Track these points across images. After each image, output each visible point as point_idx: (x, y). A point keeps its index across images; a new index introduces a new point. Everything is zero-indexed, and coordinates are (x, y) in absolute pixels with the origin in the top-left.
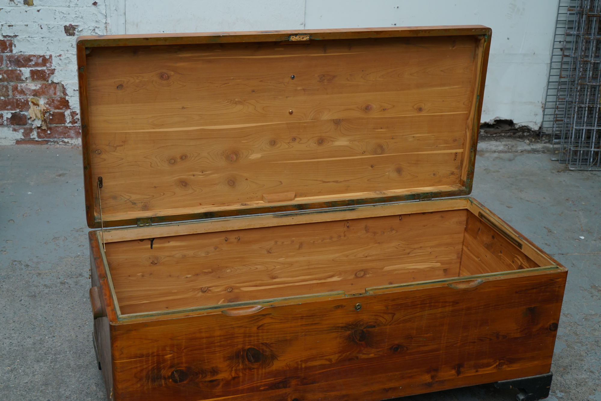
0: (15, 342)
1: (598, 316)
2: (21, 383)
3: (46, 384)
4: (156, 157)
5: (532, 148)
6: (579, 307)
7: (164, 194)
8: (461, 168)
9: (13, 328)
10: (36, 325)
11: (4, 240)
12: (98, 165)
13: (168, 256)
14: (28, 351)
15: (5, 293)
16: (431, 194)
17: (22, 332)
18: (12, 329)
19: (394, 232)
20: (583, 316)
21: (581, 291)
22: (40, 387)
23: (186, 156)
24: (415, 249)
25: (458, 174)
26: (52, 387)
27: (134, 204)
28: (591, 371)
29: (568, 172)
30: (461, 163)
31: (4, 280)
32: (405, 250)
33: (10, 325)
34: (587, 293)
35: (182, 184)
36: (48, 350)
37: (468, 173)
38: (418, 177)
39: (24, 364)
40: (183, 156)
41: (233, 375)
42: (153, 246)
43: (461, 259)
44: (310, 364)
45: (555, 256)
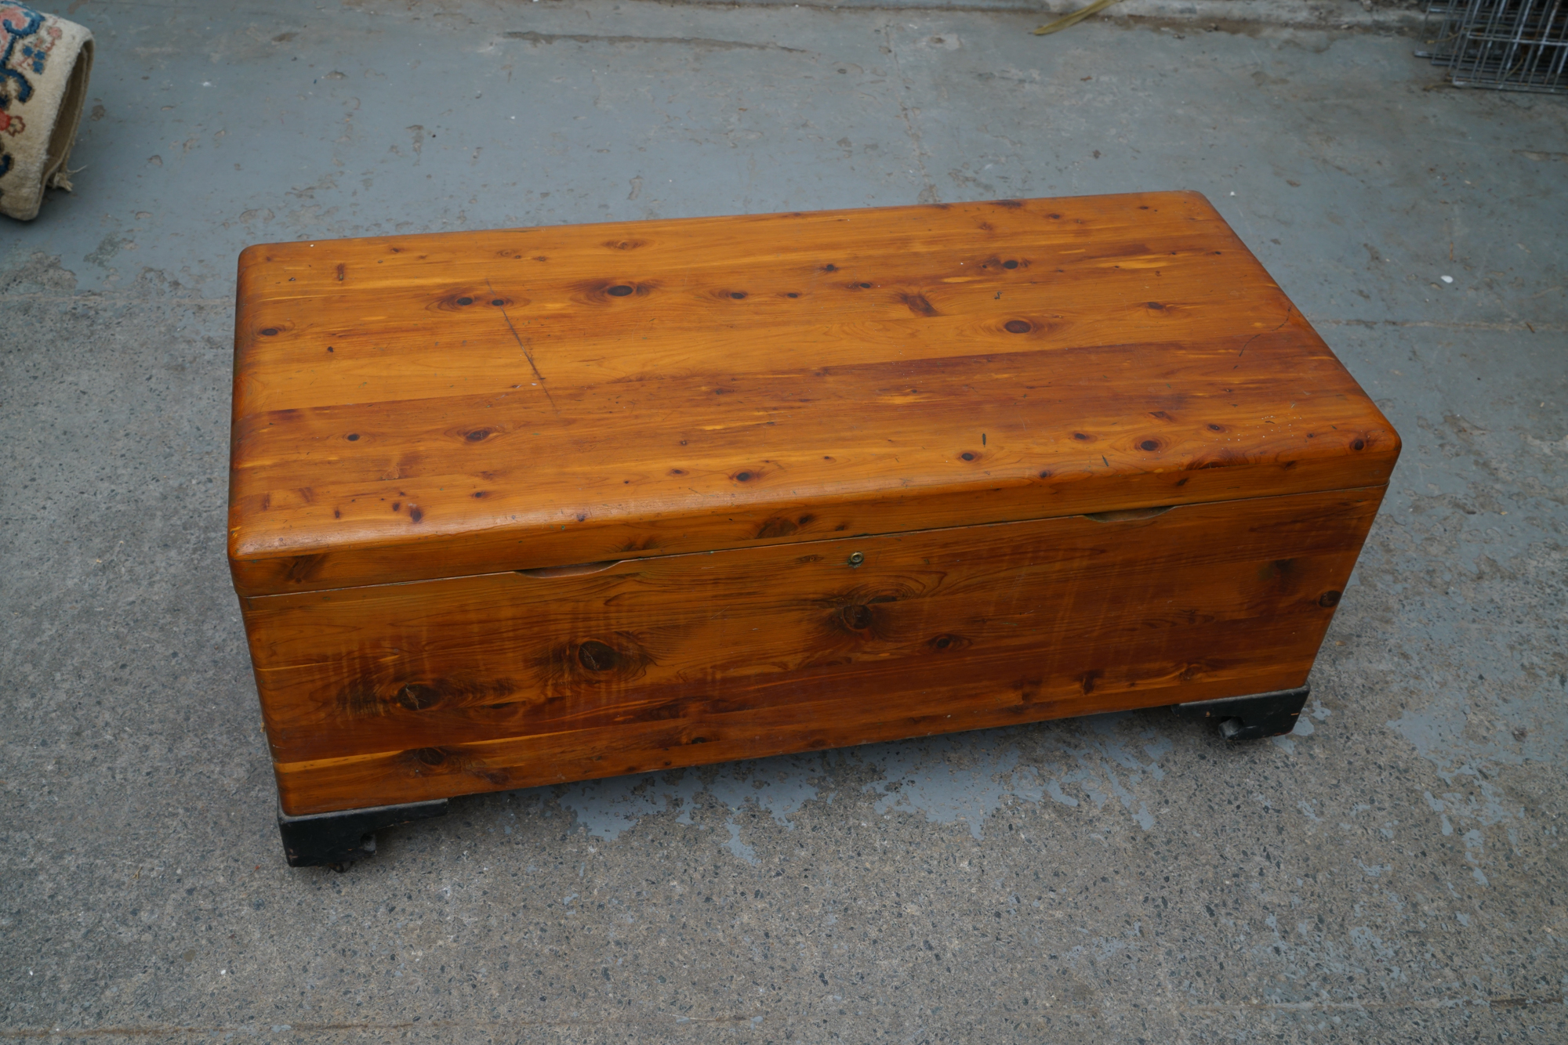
0: (122, 490)
1: (1446, 501)
2: (119, 604)
3: (174, 610)
5: (1374, 21)
6: (1407, 473)
9: (123, 452)
10: (175, 447)
11: (133, 212)
14: (147, 518)
15: (117, 354)
17: (141, 464)
18: (119, 454)
20: (1412, 498)
21: (1419, 430)
22: (161, 616)
26: (188, 619)
28: (1402, 654)
29: (1447, 90)
31: (120, 320)
33: (117, 443)
34: (1433, 436)
36: (191, 517)
39: (133, 551)
41: (550, 694)
44: (733, 672)
45: (1375, 326)
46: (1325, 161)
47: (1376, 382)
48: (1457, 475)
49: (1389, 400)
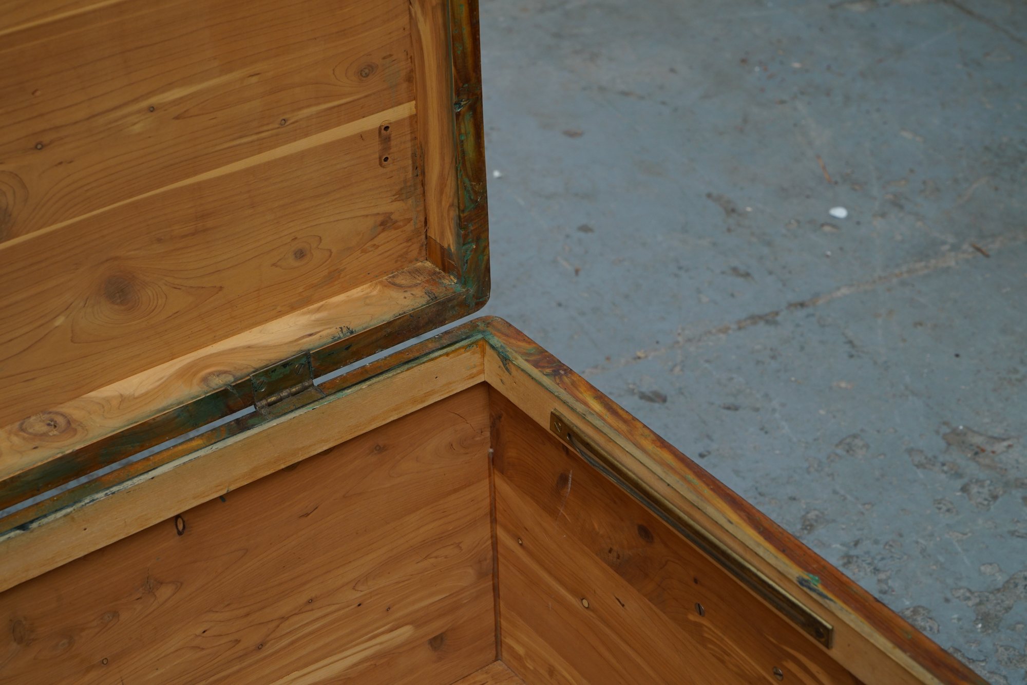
6: (941, 559)
8: (419, 190)
16: (303, 361)
19: (165, 592)
20: (970, 603)
21: (920, 474)
24: (288, 618)
25: (409, 220)
30: (415, 168)
32: (237, 641)
34: (943, 476)
37: (459, 217)
38: (221, 288)
43: (495, 575)
45: (779, 318)
46: (602, 89)
47: (822, 412)
48: (1012, 533)
49: (855, 436)
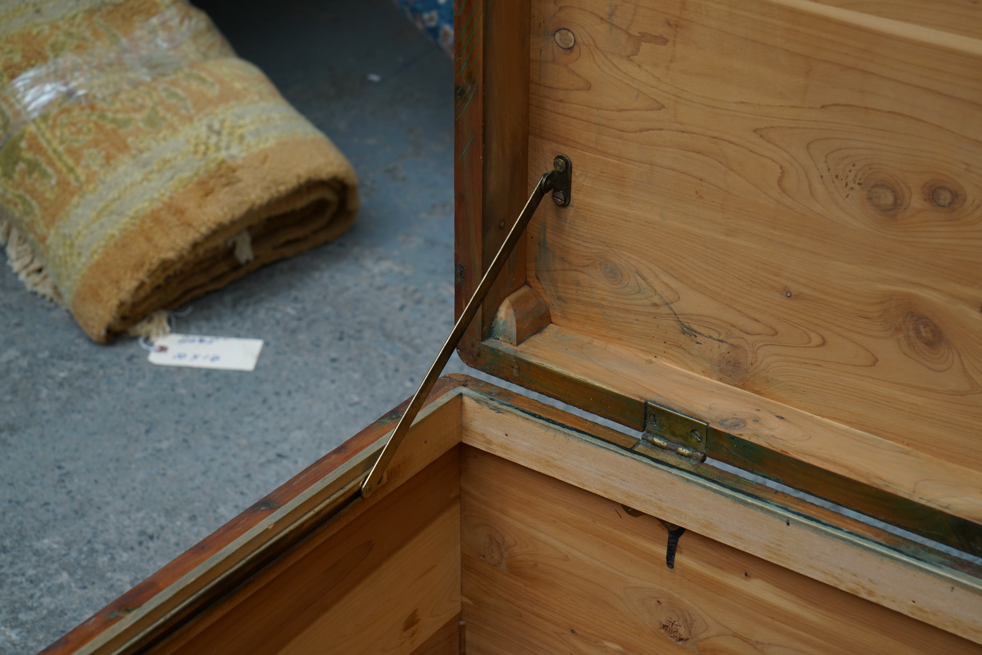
4: (808, 147)
7: (824, 343)
12: (561, 101)
13: (735, 635)
23: (957, 196)
27: (688, 331)
35: (918, 332)
40: (944, 188)
42: (678, 558)
